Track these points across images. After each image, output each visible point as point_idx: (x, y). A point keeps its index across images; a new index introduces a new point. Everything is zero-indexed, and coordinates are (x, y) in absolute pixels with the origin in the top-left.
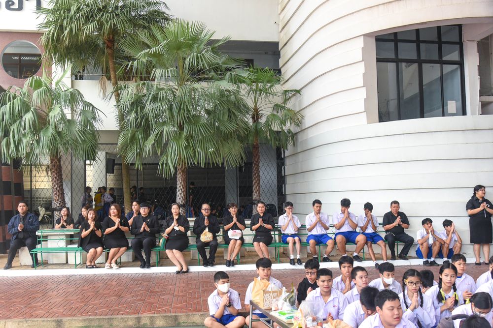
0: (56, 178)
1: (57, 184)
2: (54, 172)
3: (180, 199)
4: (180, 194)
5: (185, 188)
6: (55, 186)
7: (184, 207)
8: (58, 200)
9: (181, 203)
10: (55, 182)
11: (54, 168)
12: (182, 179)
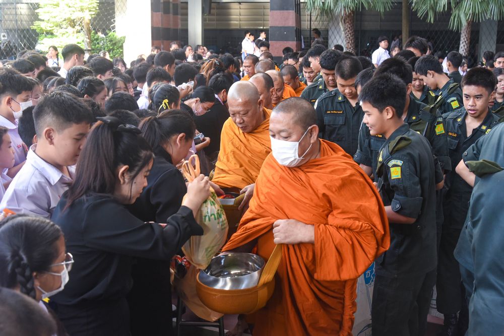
0: (349, 28)
1: (350, 34)
2: (348, 22)
3: (463, 50)
4: (464, 46)
5: (469, 40)
6: (348, 35)
7: (466, 58)
8: (350, 48)
9: (464, 54)
10: (349, 31)
11: (348, 18)
12: (467, 31)
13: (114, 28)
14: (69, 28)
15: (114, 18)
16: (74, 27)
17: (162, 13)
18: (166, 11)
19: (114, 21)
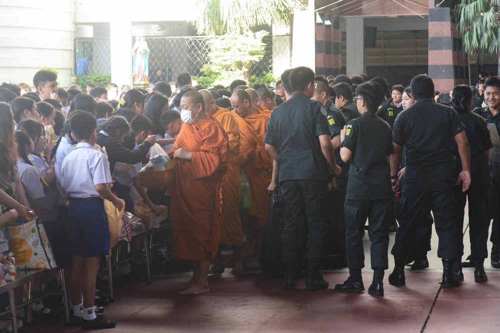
13: (271, 69)
14: (238, 70)
15: (272, 58)
16: (241, 69)
17: (325, 54)
18: (328, 52)
19: (272, 61)
